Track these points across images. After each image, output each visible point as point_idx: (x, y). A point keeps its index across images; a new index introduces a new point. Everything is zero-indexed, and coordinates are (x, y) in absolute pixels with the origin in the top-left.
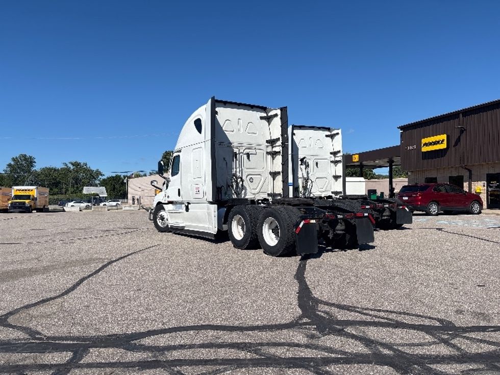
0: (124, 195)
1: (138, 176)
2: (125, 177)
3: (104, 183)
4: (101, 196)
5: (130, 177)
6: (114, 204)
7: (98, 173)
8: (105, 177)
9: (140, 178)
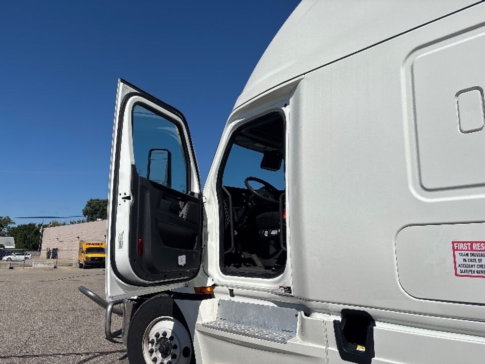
0: (36, 247)
1: (55, 225)
2: (40, 226)
3: (13, 233)
4: (6, 247)
5: (46, 226)
6: (22, 257)
7: (8, 221)
8: (16, 226)
9: (57, 227)
